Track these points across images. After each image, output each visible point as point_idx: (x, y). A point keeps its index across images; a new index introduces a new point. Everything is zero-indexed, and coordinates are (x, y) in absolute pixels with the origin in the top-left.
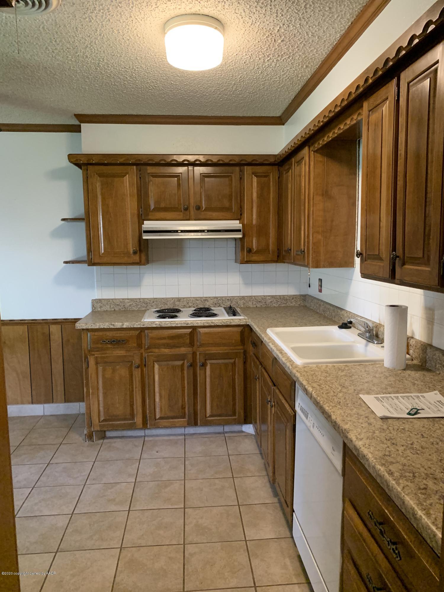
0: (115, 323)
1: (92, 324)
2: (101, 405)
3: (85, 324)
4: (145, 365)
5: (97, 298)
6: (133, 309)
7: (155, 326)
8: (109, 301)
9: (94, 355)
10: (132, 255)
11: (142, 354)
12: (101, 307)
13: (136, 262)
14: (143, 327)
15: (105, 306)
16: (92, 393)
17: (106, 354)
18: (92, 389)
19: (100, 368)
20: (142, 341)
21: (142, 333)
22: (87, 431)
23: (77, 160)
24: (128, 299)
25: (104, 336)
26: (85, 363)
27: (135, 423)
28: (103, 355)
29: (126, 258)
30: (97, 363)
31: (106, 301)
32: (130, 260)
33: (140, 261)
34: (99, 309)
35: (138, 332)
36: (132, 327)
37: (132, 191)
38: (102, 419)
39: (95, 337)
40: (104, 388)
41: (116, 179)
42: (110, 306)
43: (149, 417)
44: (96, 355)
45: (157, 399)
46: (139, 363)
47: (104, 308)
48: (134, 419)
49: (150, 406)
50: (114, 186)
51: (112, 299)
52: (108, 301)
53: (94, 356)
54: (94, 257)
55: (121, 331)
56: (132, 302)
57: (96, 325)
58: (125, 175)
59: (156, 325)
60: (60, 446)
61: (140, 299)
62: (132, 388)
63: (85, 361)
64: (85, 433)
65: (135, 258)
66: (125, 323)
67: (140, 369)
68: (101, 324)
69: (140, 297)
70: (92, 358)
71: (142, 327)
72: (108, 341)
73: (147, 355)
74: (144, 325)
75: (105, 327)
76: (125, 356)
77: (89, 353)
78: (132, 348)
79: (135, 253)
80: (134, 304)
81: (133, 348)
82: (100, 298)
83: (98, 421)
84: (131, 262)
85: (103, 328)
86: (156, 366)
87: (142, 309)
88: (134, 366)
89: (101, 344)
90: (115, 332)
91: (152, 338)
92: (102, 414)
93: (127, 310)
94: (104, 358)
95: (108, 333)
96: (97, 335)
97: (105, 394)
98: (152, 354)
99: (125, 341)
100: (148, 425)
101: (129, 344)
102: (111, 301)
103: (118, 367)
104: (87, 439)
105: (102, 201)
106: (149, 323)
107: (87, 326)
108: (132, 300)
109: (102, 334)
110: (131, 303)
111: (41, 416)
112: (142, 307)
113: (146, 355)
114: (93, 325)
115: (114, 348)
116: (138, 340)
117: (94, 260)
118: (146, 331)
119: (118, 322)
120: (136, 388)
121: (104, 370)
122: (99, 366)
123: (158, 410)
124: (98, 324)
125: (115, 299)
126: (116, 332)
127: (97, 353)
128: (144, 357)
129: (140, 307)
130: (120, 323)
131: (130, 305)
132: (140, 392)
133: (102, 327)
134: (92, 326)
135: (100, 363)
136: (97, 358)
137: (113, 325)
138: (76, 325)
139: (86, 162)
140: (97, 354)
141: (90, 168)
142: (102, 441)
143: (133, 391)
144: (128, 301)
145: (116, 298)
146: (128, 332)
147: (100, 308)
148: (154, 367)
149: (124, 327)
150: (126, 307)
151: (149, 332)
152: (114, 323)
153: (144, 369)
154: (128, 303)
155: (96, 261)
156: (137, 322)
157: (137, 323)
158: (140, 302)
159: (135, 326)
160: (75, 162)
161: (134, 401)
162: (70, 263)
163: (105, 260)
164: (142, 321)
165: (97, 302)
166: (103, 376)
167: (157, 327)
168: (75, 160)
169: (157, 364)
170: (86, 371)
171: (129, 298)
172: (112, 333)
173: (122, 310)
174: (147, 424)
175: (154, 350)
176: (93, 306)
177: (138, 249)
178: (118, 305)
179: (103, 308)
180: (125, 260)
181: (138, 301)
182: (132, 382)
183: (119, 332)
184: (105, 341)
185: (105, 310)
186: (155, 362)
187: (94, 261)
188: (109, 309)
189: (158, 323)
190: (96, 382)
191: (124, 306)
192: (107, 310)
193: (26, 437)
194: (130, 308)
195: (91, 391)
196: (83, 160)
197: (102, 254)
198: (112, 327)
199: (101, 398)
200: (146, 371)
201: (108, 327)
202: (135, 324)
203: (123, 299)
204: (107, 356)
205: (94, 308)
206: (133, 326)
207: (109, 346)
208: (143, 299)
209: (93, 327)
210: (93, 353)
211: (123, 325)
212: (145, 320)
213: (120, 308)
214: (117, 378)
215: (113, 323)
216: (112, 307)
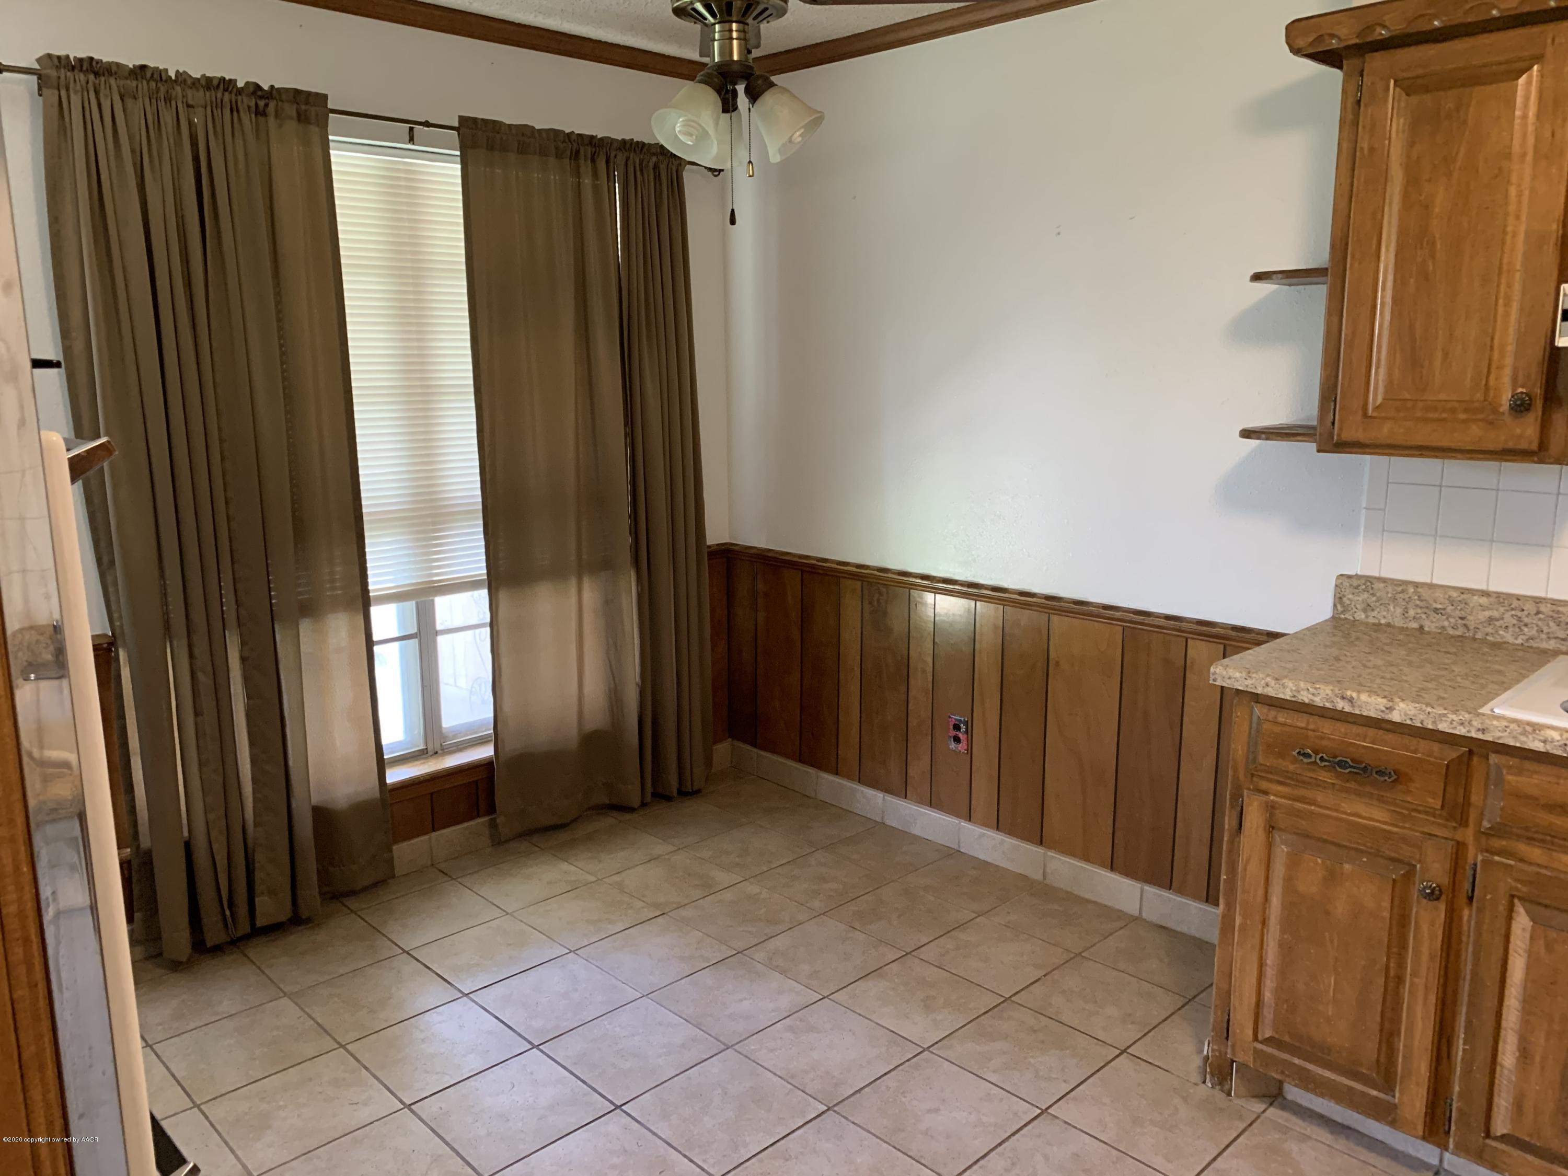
0: (1359, 692)
1: (1268, 679)
2: (1270, 984)
3: (1244, 675)
4: (1471, 899)
5: (1359, 573)
6: (1502, 637)
7: (1537, 746)
8: (1403, 591)
9: (1266, 793)
10: (1508, 419)
11: (1460, 847)
12: (1368, 608)
13: (1524, 445)
14: (1480, 736)
15: (1386, 605)
16: (1243, 928)
17: (1313, 802)
18: (1244, 917)
19: (1282, 851)
20: (1467, 797)
21: (1475, 759)
22: (1213, 1050)
23: (1320, 39)
24: (1485, 594)
25: (1310, 733)
26: (1230, 811)
27: (1395, 1106)
28: (1298, 805)
29: (1476, 430)
30: (1271, 828)
31: (1390, 589)
32: (1498, 439)
33: (1543, 446)
34: (1361, 616)
35: (1452, 754)
36: (1430, 727)
37: (1547, 134)
38: (1267, 1032)
39: (1277, 729)
40: (1288, 924)
41: (1479, 92)
42: (1406, 611)
43: (1460, 1110)
44: (1272, 798)
45: (1508, 1057)
46: (1445, 881)
47: (1380, 616)
48: (1393, 1091)
49: (1468, 1071)
50: (1465, 122)
51: (1416, 585)
52: (1400, 589)
53: (1264, 798)
54: (1341, 421)
55: (1381, 732)
56: (1502, 609)
57: (1284, 686)
58: (1530, 68)
59: (1545, 742)
60: (1118, 1056)
61: (1538, 601)
62: (1401, 965)
63: (1232, 806)
64: (1205, 1052)
65: (1518, 431)
66: (1402, 705)
67: (1442, 906)
68: (1302, 684)
69: (1542, 594)
70: (1255, 804)
71: (1473, 734)
72: (1322, 759)
73: (1483, 861)
74: (1483, 731)
75: (1318, 701)
76: (1387, 835)
77: (1252, 781)
78: (1419, 812)
79: (1521, 406)
80: (1509, 619)
81: (1426, 813)
82: (1373, 571)
83: (1249, 1032)
84: (1500, 447)
85: (1307, 701)
86: (1522, 922)
87: (1544, 645)
88: (1418, 885)
89: (1295, 760)
90: (1355, 729)
91: (1518, 796)
92: (1268, 1014)
93: (1474, 639)
94: (1298, 814)
95: (1326, 727)
96: (1284, 724)
97: (1286, 950)
98: (1512, 863)
99: (1390, 775)
100: (1451, 1140)
101: (1408, 792)
102: (1412, 590)
103: (1347, 867)
104: (1208, 1077)
105: (1405, 195)
106: (1513, 726)
107: (1249, 682)
108: (1502, 598)
109: (1303, 725)
110: (1495, 614)
111: (1132, 916)
112: (1544, 636)
113: (1480, 858)
114: (1272, 683)
115: (1344, 790)
116: (1450, 789)
117: (1341, 429)
118: (1494, 759)
119: (1371, 692)
120: (1415, 974)
121: (1294, 862)
122: (1278, 839)
123: (1503, 1103)
124: (1290, 684)
125: (1431, 586)
126: (1361, 730)
127: (1280, 788)
128: (1470, 860)
129: (1534, 632)
130: (1380, 700)
131: (1491, 620)
132: (1432, 999)
133: (1305, 697)
134: (1267, 685)
135: (1280, 830)
136: (1273, 807)
137: (1351, 701)
138: (1212, 670)
139: (1357, 41)
140: (1278, 794)
141: (1377, 62)
142: (1258, 1106)
143: (1400, 980)
144: (1484, 600)
145: (1435, 582)
146: (1413, 742)
147: (1365, 610)
148: (1509, 919)
149: (1396, 717)
150: (1471, 621)
151: (1510, 767)
152: (1354, 695)
153: (1466, 913)
154: (1484, 608)
155: (1347, 436)
156: (1455, 712)
157: (1454, 717)
158: (1538, 613)
159: (1443, 727)
160: (1311, 51)
161: (1399, 1022)
162: (1259, 438)
163: (1385, 432)
164: (1485, 710)
165: (1357, 587)
166: (1289, 881)
167: (1546, 754)
168: (1310, 39)
169: (1528, 912)
170: (1231, 842)
171: (1492, 588)
172: (1342, 728)
173: (1451, 632)
174: (1448, 1132)
175: (1522, 848)
176: (1339, 599)
177: (1538, 391)
178: (1436, 610)
179: (1375, 613)
180: (1475, 433)
181: (1530, 607)
182: (1403, 947)
183: (1371, 732)
184: (1309, 756)
185: (1383, 621)
186: (1516, 901)
187: (1339, 435)
188: (1399, 622)
189: (1556, 735)
190: (1261, 892)
191: (1462, 618)
192: (1389, 625)
193: (1044, 976)
194: (1489, 630)
195: (1238, 921)
196: (1347, 35)
197: (1377, 408)
198: (1341, 705)
199: (1272, 957)
200: (1469, 921)
201: (1328, 705)
202: (1445, 715)
203: (1463, 591)
204: (1312, 812)
205: (1339, 607)
206: (1434, 722)
207: (1326, 777)
208: (1554, 602)
209: (1270, 692)
210: (1264, 785)
211: (1390, 709)
212: (1497, 711)
213: (1446, 624)
214: (1340, 908)
215: (1349, 693)
216: (1412, 613)
